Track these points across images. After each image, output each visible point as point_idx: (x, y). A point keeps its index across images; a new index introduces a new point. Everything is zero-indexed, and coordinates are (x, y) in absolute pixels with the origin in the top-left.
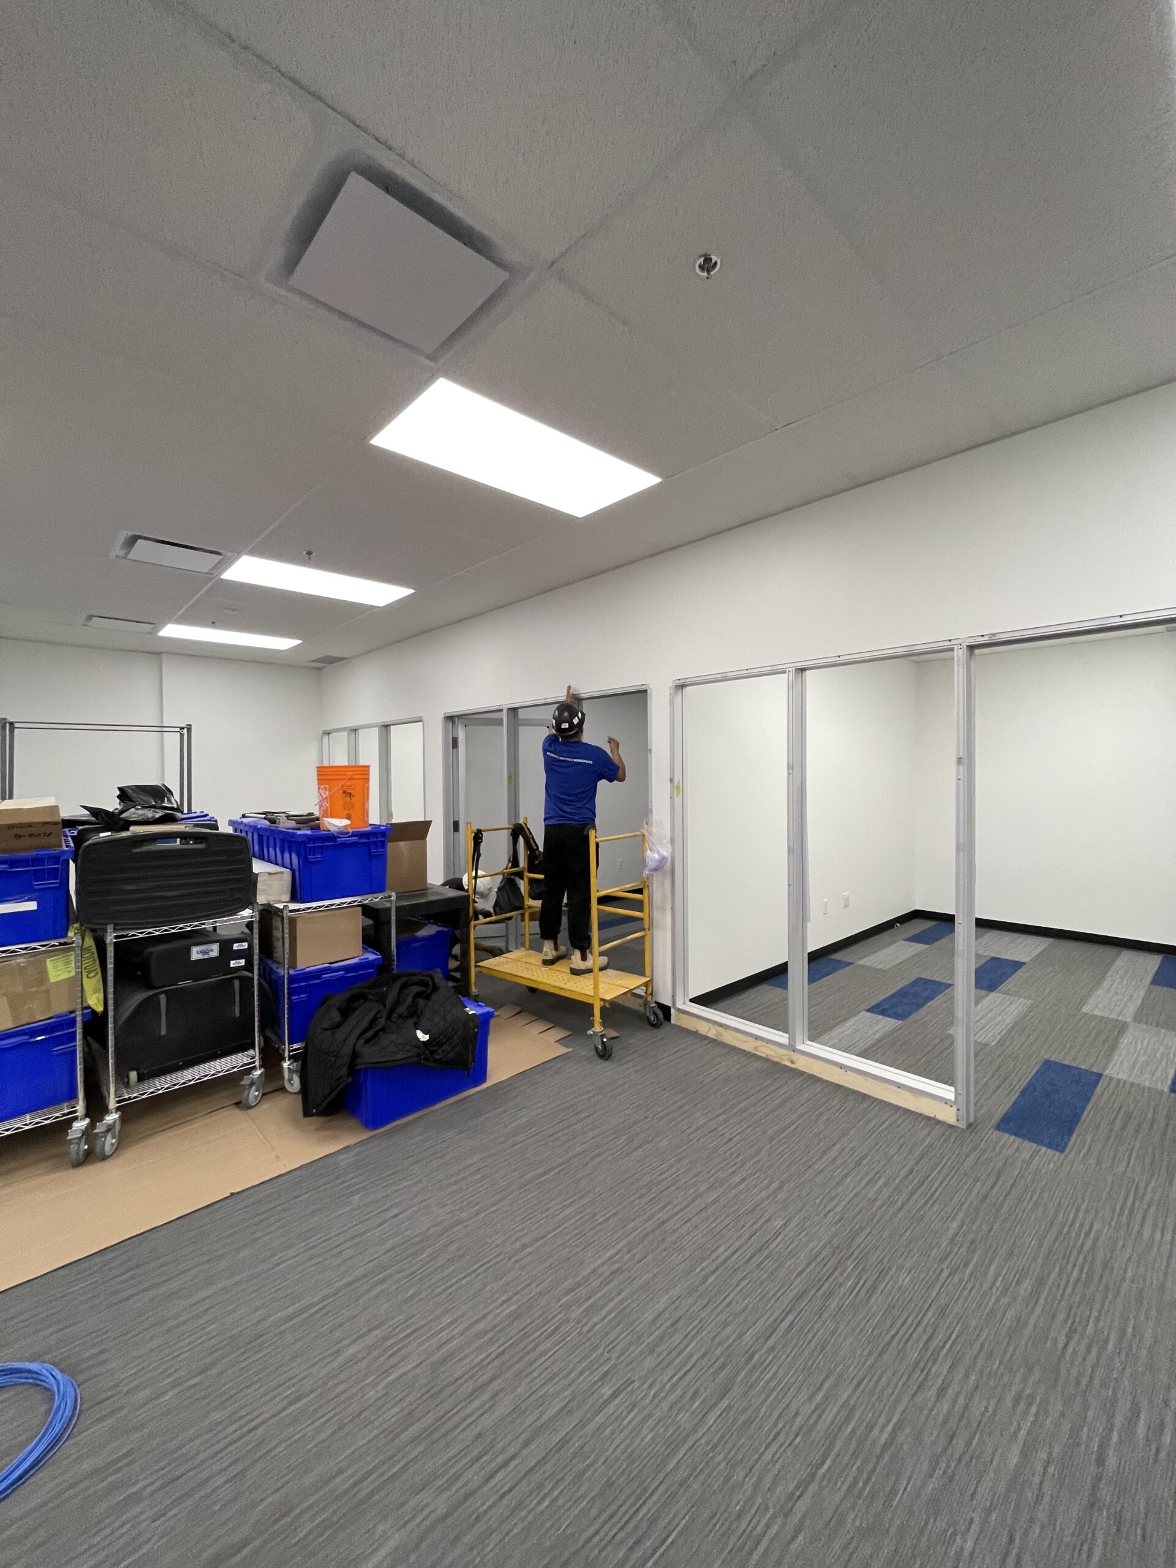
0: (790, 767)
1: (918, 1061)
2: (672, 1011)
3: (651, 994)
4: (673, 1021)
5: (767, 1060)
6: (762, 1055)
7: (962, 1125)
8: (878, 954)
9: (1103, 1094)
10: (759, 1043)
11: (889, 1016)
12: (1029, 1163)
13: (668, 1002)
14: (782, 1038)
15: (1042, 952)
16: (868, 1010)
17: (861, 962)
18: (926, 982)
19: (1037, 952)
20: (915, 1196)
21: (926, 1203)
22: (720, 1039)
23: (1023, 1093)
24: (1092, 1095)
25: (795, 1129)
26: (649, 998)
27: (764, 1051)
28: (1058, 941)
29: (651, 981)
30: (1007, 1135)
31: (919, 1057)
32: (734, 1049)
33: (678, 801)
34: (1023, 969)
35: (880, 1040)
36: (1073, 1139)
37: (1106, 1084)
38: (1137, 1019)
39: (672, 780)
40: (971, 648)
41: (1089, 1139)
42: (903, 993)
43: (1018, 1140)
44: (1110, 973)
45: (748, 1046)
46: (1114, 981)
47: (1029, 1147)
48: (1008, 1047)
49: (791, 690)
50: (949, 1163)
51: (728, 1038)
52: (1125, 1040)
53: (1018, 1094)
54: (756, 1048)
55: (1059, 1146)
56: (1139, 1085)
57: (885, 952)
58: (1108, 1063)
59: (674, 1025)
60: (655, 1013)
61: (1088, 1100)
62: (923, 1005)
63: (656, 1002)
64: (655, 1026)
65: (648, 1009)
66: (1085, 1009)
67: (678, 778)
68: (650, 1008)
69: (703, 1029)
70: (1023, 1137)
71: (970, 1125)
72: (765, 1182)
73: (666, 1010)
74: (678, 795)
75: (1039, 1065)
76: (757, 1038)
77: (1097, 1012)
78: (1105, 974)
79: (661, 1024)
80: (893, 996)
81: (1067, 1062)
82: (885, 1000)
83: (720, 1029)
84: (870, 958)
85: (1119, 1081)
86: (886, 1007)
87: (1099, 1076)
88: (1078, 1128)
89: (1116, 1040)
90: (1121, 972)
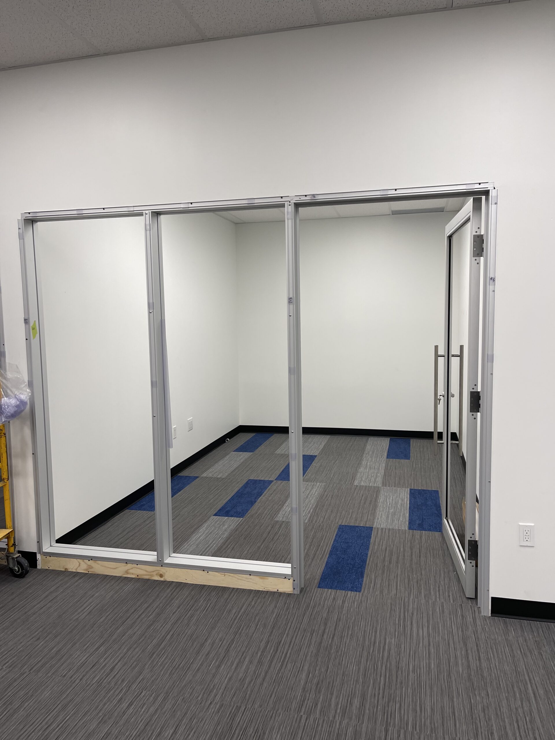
0: (151, 306)
1: (259, 547)
2: (39, 556)
3: (14, 545)
4: (39, 567)
5: (138, 580)
6: (133, 576)
7: (297, 592)
8: (216, 465)
9: (375, 541)
10: (129, 566)
11: (232, 516)
12: (342, 607)
13: (32, 548)
14: (150, 556)
15: (324, 446)
16: (216, 515)
17: (204, 475)
18: (255, 482)
19: (322, 447)
20: (274, 663)
21: (282, 665)
22: (91, 571)
23: (331, 554)
24: (369, 544)
25: (171, 638)
26: (12, 550)
27: (135, 572)
28: (333, 436)
29: (13, 531)
30: (326, 590)
31: (258, 545)
32: (105, 577)
33: (35, 342)
34: (316, 460)
35: (228, 538)
36: (365, 579)
37: (375, 533)
38: (384, 484)
39: (26, 321)
40: (298, 205)
41: (373, 577)
42: (239, 495)
43: (333, 591)
44: (365, 455)
45: (119, 571)
46: (368, 460)
47: (341, 593)
48: (316, 521)
49: (148, 232)
50: (293, 625)
51: (99, 568)
52: (381, 499)
53: (328, 556)
54: (127, 572)
55: (357, 588)
56: (393, 529)
57: (221, 463)
58: (374, 519)
59: (40, 570)
60: (19, 563)
61: (368, 549)
62: (255, 502)
63: (19, 552)
64: (22, 575)
65: (11, 561)
66: (356, 483)
67: (33, 319)
68: (13, 558)
69: (73, 566)
70: (336, 588)
71: (302, 590)
72: (152, 698)
73: (31, 557)
74: (34, 337)
75: (337, 530)
76: (127, 562)
77: (362, 484)
78: (362, 456)
79: (27, 572)
80: (232, 498)
81: (352, 524)
82: (227, 503)
83: (91, 563)
84: (211, 470)
85: (382, 529)
86: (229, 509)
87: (371, 528)
88: (366, 571)
89: (376, 500)
90: (370, 453)
